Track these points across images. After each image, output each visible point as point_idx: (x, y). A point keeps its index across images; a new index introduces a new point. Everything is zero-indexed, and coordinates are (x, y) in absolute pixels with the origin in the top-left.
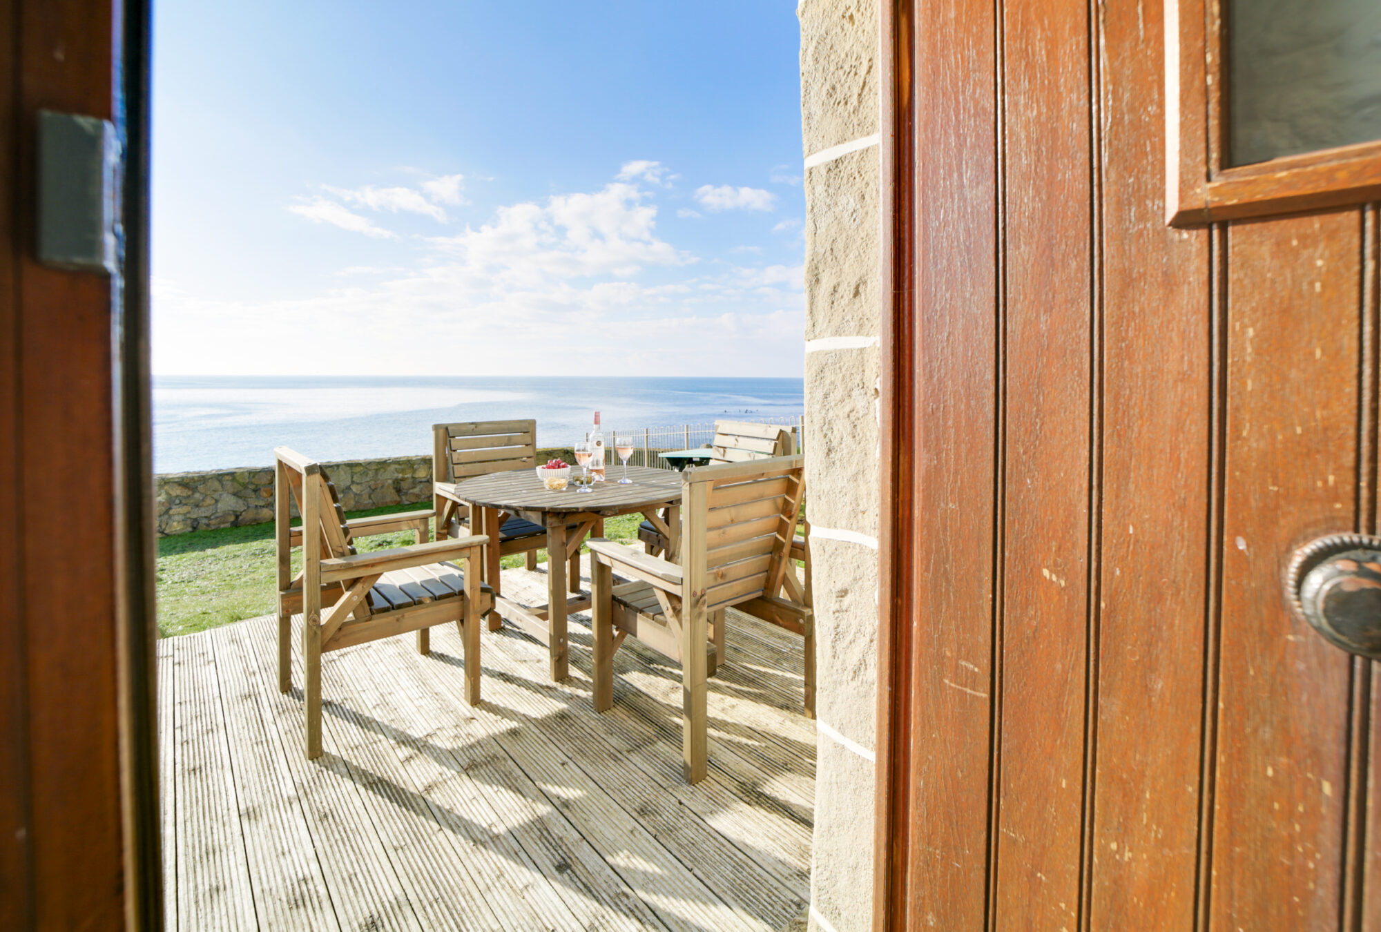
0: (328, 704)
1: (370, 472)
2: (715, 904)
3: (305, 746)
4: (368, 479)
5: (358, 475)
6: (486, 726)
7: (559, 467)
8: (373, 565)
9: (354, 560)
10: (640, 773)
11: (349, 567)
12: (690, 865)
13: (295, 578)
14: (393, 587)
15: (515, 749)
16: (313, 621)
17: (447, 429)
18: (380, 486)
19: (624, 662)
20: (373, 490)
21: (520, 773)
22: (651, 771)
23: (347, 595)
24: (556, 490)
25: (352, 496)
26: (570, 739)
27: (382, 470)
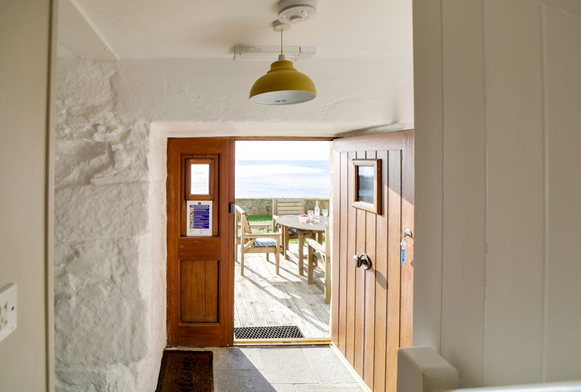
0: (245, 266)
1: (258, 203)
2: (318, 321)
3: (241, 273)
4: (258, 205)
5: (255, 203)
6: (279, 279)
7: (305, 216)
8: (255, 236)
9: (251, 234)
10: (314, 298)
11: (250, 236)
12: (317, 316)
13: (239, 236)
14: (260, 242)
15: (285, 286)
16: (243, 246)
17: (277, 200)
18: (262, 208)
19: (321, 275)
20: (259, 209)
21: (285, 290)
22: (317, 299)
23: (249, 242)
24: (303, 223)
25: (253, 210)
26: (299, 287)
27: (262, 202)
